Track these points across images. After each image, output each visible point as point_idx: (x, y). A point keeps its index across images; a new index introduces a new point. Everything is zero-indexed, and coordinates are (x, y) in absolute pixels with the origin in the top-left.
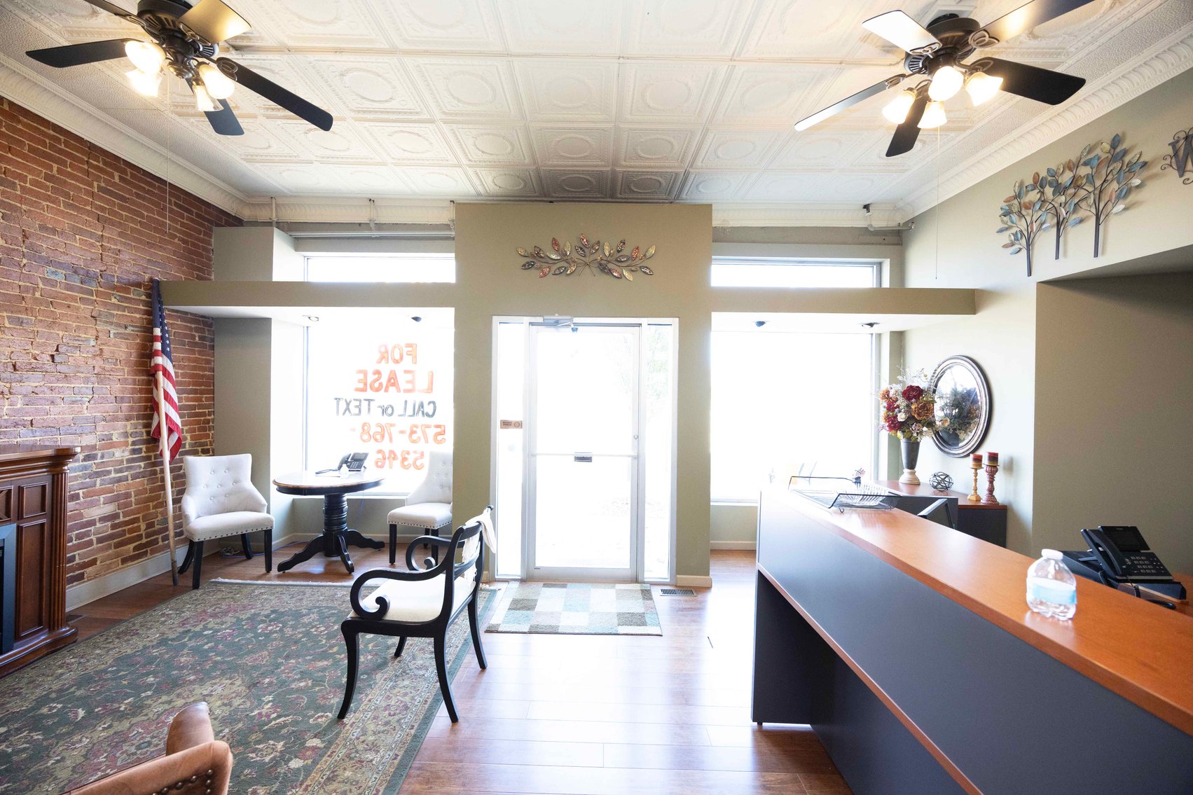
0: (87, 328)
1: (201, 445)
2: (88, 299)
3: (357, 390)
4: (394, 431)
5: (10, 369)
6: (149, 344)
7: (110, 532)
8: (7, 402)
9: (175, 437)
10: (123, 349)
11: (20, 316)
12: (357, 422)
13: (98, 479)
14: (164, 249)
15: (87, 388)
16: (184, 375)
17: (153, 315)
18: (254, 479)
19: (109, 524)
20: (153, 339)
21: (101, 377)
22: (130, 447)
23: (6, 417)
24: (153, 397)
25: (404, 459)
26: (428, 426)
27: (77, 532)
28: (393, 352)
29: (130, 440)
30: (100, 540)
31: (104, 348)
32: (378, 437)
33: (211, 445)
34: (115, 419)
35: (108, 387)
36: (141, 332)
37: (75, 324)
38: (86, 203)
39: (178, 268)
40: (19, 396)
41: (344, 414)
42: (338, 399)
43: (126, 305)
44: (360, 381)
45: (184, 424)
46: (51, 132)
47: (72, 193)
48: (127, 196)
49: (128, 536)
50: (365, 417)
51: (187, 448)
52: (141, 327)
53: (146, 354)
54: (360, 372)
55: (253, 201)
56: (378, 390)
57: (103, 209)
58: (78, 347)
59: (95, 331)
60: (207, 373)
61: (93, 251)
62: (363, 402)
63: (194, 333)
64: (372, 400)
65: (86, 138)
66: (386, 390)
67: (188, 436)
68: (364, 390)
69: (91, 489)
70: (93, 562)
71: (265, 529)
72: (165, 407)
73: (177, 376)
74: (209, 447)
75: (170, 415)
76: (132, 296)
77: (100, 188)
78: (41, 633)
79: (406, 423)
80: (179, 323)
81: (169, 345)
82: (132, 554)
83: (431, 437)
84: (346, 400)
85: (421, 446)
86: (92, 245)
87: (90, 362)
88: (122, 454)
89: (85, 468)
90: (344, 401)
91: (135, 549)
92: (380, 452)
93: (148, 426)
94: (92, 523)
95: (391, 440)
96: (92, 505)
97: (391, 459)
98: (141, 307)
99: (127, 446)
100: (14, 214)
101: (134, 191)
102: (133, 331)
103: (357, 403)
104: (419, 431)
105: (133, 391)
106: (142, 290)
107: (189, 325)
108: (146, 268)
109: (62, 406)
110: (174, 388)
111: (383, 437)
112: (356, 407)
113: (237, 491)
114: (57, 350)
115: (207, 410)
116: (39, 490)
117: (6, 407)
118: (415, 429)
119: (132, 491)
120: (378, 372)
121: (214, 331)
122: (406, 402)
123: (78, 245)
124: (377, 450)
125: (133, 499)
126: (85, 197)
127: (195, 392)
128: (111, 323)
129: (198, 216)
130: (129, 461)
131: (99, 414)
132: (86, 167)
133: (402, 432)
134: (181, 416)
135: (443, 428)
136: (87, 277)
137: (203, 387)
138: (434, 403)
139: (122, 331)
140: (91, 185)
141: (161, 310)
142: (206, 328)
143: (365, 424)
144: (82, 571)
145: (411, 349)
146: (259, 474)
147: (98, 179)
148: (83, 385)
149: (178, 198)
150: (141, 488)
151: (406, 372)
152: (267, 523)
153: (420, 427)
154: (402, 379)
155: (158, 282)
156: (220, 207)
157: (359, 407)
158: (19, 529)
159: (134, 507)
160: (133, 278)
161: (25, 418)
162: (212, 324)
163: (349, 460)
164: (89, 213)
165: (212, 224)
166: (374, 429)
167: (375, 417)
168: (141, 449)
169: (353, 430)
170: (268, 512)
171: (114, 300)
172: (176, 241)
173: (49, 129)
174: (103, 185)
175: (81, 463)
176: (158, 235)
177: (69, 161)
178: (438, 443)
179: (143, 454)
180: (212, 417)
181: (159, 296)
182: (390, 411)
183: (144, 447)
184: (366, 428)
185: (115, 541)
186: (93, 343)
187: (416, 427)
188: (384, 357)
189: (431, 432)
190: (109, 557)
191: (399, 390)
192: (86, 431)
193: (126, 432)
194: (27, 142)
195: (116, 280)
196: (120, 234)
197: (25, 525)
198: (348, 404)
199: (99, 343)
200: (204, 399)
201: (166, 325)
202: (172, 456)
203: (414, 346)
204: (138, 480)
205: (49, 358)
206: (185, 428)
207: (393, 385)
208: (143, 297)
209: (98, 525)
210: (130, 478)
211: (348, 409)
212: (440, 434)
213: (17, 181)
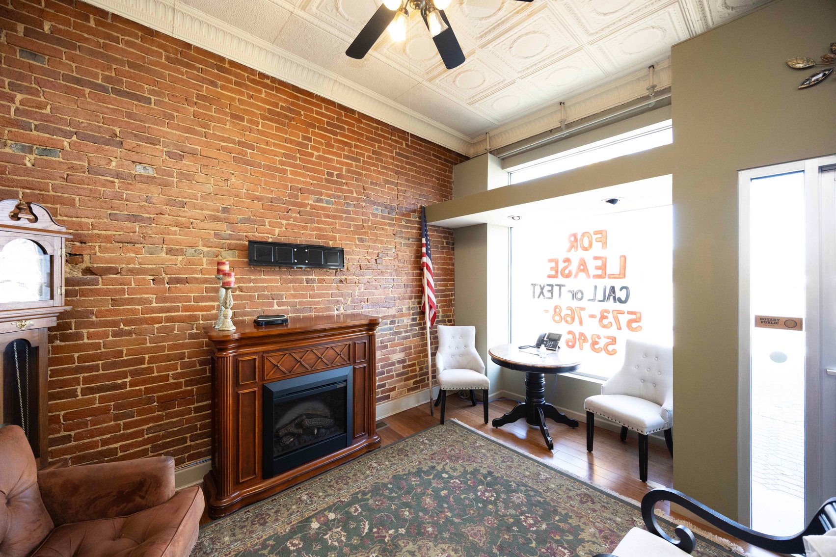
0: (391, 241)
1: (448, 316)
2: (391, 223)
3: (549, 276)
4: (584, 315)
5: (359, 269)
6: (420, 249)
7: (402, 370)
8: (357, 288)
9: (433, 311)
10: (408, 254)
11: (362, 237)
12: (550, 304)
13: (396, 336)
14: (427, 185)
15: (391, 279)
16: (438, 269)
17: (422, 231)
18: (476, 346)
19: (401, 365)
20: (421, 246)
21: (398, 272)
22: (412, 317)
23: (357, 297)
24: (422, 284)
25: (595, 343)
26: (622, 313)
27: (387, 368)
28: (582, 240)
29: (412, 312)
30: (398, 375)
31: (399, 253)
32: (569, 319)
33: (453, 317)
34: (404, 298)
35: (401, 278)
36: (416, 241)
37: (386, 239)
38: (390, 164)
39: (435, 198)
40: (362, 284)
41: (539, 297)
42: (534, 285)
43: (409, 225)
44: (552, 269)
45: (438, 302)
46: (375, 125)
47: (384, 159)
48: (409, 155)
49: (410, 374)
50: (556, 300)
51: (440, 318)
52: (416, 239)
53: (419, 256)
54: (551, 261)
55: (475, 141)
56: (568, 276)
57: (397, 166)
58: (387, 254)
59: (394, 243)
60: (450, 267)
61: (393, 193)
62: (555, 287)
63: (443, 240)
64: (563, 285)
65: (390, 124)
66: (576, 276)
67: (440, 310)
68: (555, 276)
69: (393, 342)
70: (394, 389)
71: (484, 389)
72: (428, 291)
73: (434, 270)
74: (452, 318)
75: (430, 296)
76: (411, 219)
77: (397, 154)
78: (363, 437)
79: (597, 308)
80: (435, 234)
81: (430, 249)
82: (412, 386)
83: (623, 324)
84: (540, 286)
85: (613, 331)
86: (393, 189)
87: (393, 263)
88: (407, 321)
89: (390, 329)
90: (539, 286)
91: (415, 383)
92: (570, 332)
93: (420, 303)
94: (393, 364)
95: (581, 323)
96: (394, 352)
97: (581, 341)
98: (416, 225)
99: (410, 316)
100: (360, 177)
101: (413, 151)
102: (412, 241)
103: (550, 288)
104: (610, 316)
105: (413, 280)
106: (417, 214)
107: (440, 235)
108: (419, 199)
109: (380, 290)
110: (432, 278)
111: (573, 319)
112: (549, 291)
113: (466, 354)
114: (378, 256)
115: (450, 293)
116: (363, 345)
117: (357, 291)
118: (605, 314)
119: (412, 345)
120: (567, 260)
121: (454, 238)
122: (596, 287)
123: (386, 190)
124: (567, 331)
125: (413, 350)
126: (390, 160)
127: (444, 280)
128: (402, 237)
129: (446, 160)
130: (412, 325)
131: (396, 295)
132: (390, 142)
133: (592, 316)
134: (436, 297)
135: (638, 315)
136: (391, 209)
137: (448, 277)
138: (626, 288)
139: (407, 242)
140: (392, 153)
141: (426, 226)
142: (450, 236)
143: (556, 307)
144: (389, 393)
145: (600, 236)
146: (480, 341)
147: (395, 147)
148: (389, 277)
149: (434, 150)
150: (417, 344)
151: (596, 258)
152: (484, 385)
153: (611, 313)
154: (592, 265)
155: (424, 208)
156: (457, 151)
157: (551, 291)
158: (354, 368)
159: (413, 356)
160: (412, 207)
161: (365, 298)
162: (453, 233)
163: (545, 339)
164: (392, 170)
165: (452, 164)
166: (565, 312)
167: (566, 301)
168: (416, 318)
169: (547, 311)
170: (486, 374)
171: (403, 223)
172: (434, 179)
173: (374, 123)
174: (398, 151)
175: (389, 326)
176: (424, 177)
177: (382, 140)
178: (633, 331)
179: (418, 322)
180: (453, 297)
181: (425, 217)
182: (579, 295)
183: (418, 317)
184: (557, 310)
185: (404, 377)
186: (394, 251)
187: (607, 311)
188: (573, 246)
189: (624, 319)
190: (401, 387)
191: (588, 276)
192: (391, 306)
193: (409, 307)
194: (365, 134)
195: (404, 209)
196: (407, 180)
197: (357, 367)
198: (542, 289)
199: (396, 250)
200: (449, 285)
201: (428, 235)
202: (432, 324)
203: (604, 233)
204: (415, 338)
205: (375, 261)
206: (439, 305)
207: (583, 270)
208: (417, 219)
209: (397, 366)
210: (411, 337)
211: (542, 293)
212: (635, 321)
213: (361, 158)
